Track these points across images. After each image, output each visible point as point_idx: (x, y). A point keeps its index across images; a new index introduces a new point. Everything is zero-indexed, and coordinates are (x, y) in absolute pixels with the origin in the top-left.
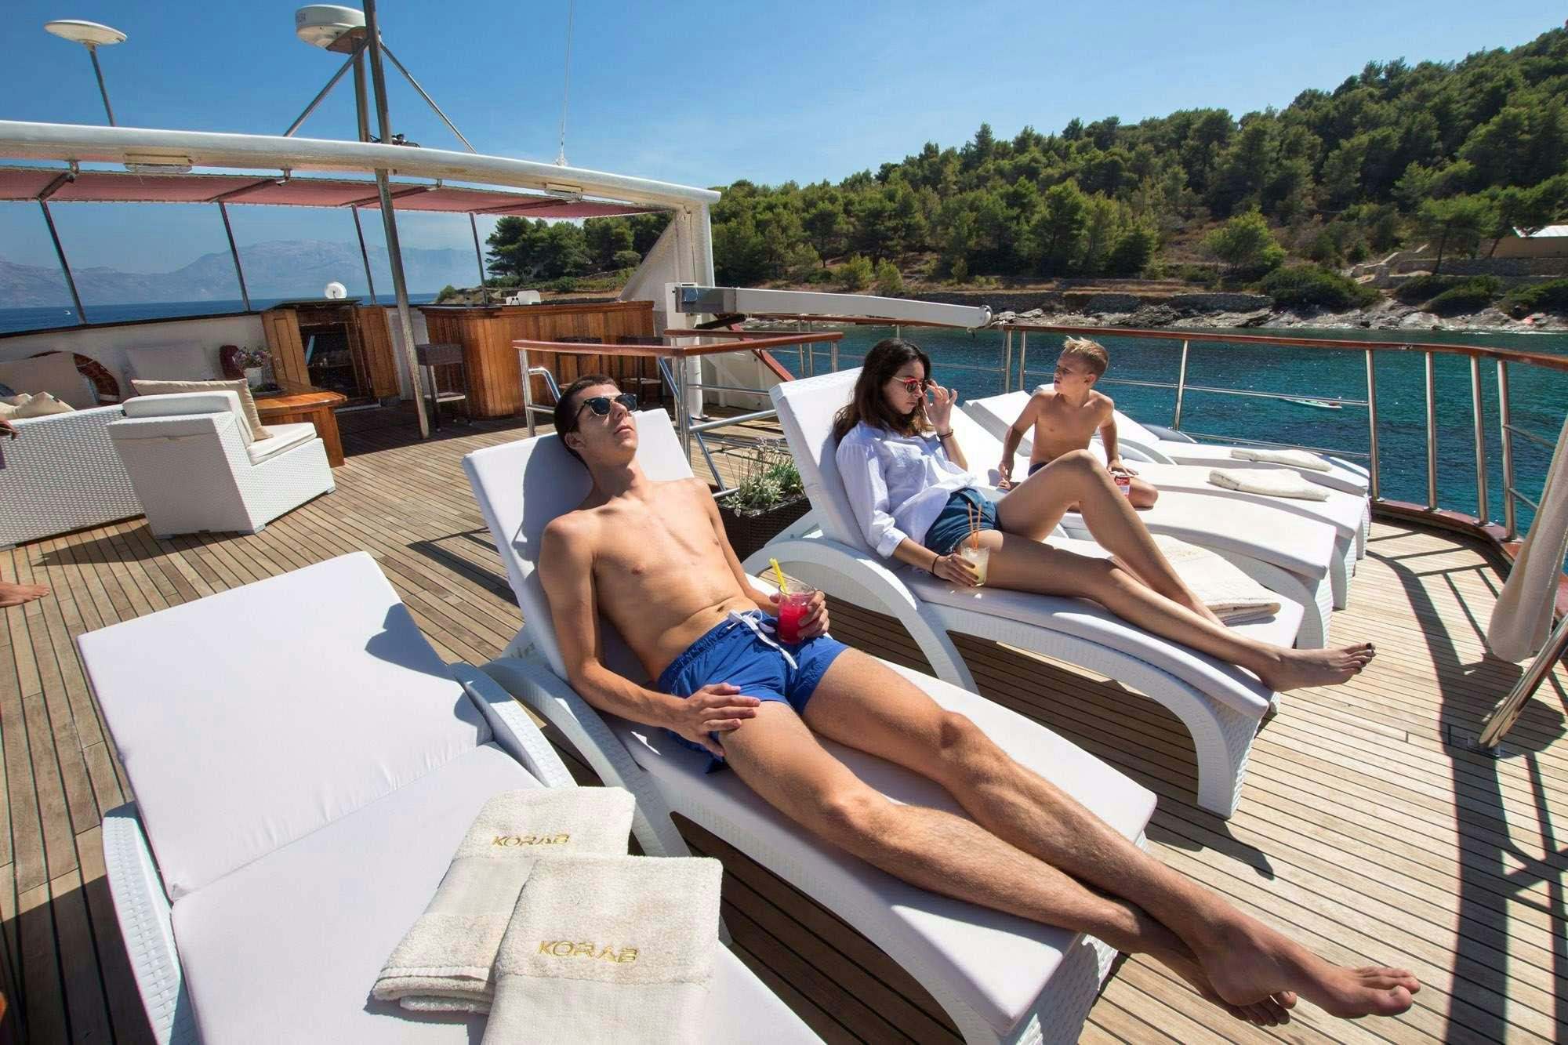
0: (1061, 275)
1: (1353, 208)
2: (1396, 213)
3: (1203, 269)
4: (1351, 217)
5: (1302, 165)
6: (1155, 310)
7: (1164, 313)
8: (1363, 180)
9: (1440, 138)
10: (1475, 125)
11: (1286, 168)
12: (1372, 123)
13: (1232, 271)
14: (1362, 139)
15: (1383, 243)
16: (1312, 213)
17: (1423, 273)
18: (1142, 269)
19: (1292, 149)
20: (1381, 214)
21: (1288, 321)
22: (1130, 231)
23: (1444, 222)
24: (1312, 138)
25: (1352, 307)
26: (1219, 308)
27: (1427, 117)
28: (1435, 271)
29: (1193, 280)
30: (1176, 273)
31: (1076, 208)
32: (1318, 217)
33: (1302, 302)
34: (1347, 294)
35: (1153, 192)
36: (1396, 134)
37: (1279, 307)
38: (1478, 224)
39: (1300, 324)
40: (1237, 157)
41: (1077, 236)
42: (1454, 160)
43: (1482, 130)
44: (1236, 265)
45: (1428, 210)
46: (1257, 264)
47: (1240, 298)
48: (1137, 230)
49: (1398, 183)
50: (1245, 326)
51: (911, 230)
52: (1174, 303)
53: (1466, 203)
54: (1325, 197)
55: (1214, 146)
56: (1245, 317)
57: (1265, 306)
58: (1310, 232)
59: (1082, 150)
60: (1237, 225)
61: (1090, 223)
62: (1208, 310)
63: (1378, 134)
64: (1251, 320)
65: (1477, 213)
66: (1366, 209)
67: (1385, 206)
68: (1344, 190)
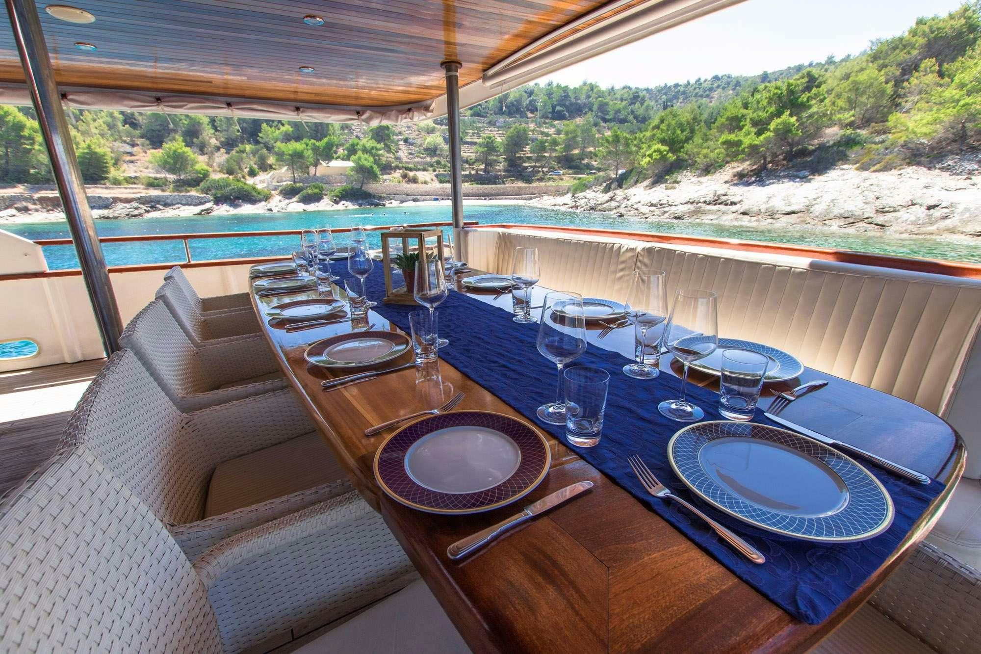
0: (27, 182)
1: (241, 147)
2: (265, 151)
3: (156, 179)
4: (243, 151)
6: (128, 206)
7: (136, 208)
13: (178, 181)
15: (265, 167)
16: (218, 149)
17: (289, 183)
18: (106, 178)
20: (258, 151)
21: (224, 210)
22: (84, 149)
23: (290, 155)
25: (260, 201)
26: (178, 203)
28: (295, 182)
29: (151, 185)
30: (135, 181)
32: (223, 150)
33: (231, 199)
34: (254, 193)
35: (96, 124)
37: (218, 201)
38: (304, 156)
39: (233, 211)
41: (30, 150)
44: (180, 176)
45: (279, 148)
46: (194, 176)
47: (189, 197)
48: (89, 147)
49: (260, 135)
50: (200, 214)
52: (142, 201)
53: (297, 146)
54: (223, 139)
56: (197, 209)
57: (209, 201)
58: (221, 157)
60: (170, 149)
62: (170, 205)
64: (202, 211)
65: (302, 152)
66: (248, 147)
67: (258, 147)
68: (233, 136)
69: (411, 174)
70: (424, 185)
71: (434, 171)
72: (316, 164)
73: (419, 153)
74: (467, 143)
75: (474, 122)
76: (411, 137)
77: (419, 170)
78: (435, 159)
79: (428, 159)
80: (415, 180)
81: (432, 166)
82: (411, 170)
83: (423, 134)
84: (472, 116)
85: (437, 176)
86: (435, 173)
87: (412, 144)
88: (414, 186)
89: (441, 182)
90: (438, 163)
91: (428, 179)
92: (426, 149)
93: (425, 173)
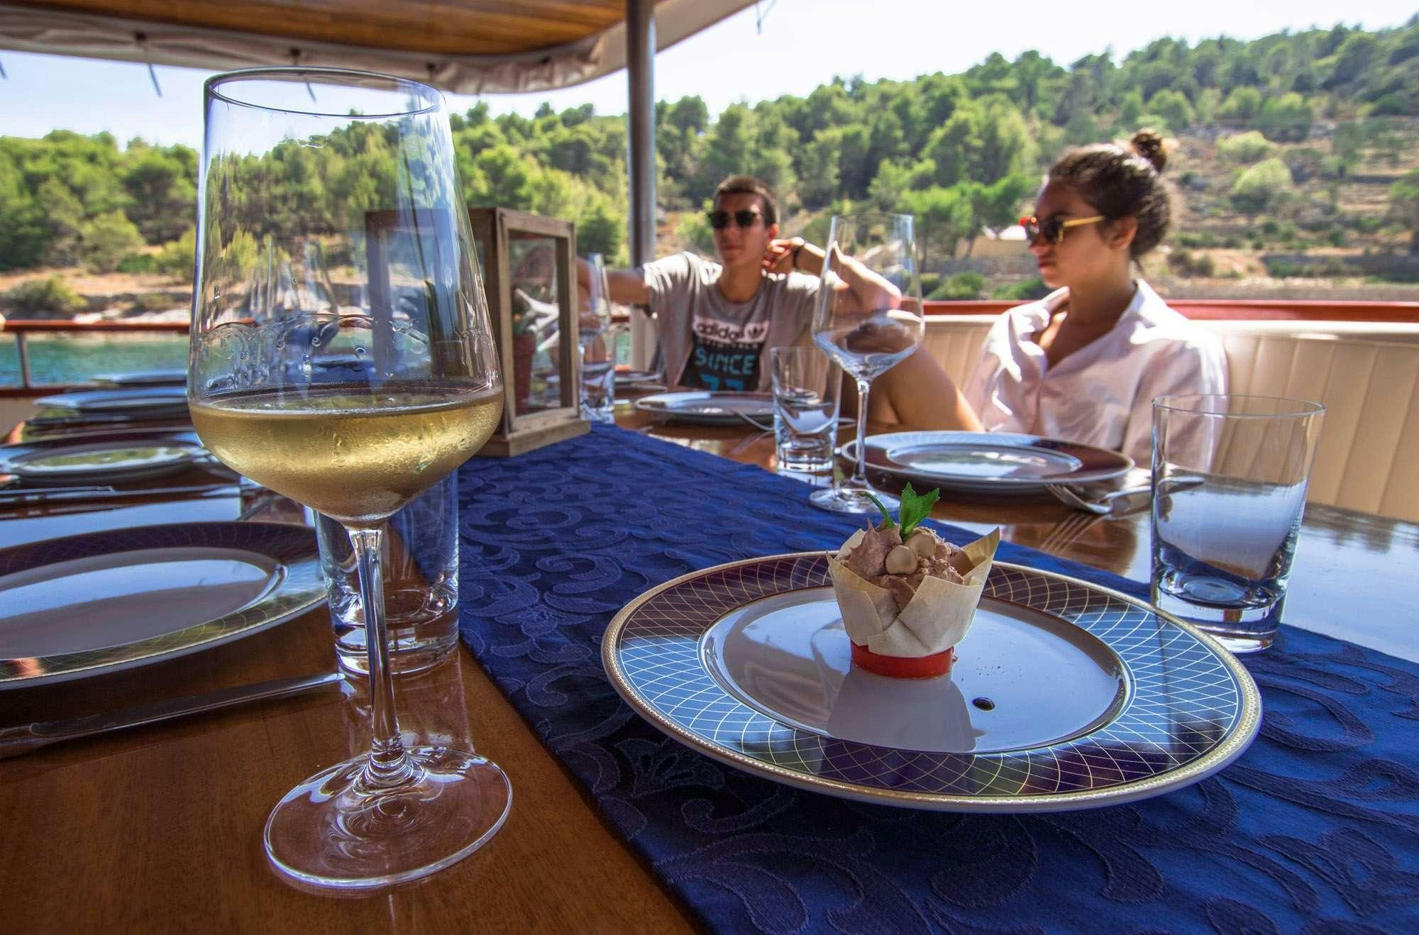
1: (836, 205)
2: (876, 210)
4: (836, 214)
5: (782, 157)
8: (843, 176)
9: (905, 138)
10: (931, 129)
11: (766, 159)
12: (841, 120)
14: (834, 133)
16: (796, 210)
19: (769, 139)
20: (862, 211)
22: (591, 214)
23: (923, 215)
24: (787, 133)
27: (891, 116)
31: (519, 181)
32: (803, 213)
36: (866, 132)
38: (952, 218)
40: (714, 144)
42: (920, 161)
43: (939, 133)
45: (906, 202)
48: (599, 211)
49: (874, 183)
51: (305, 201)
53: (943, 197)
54: (806, 194)
55: (691, 131)
59: (549, 127)
61: (538, 199)
63: (850, 129)
65: (950, 208)
66: (847, 206)
67: (865, 204)
68: (825, 186)
69: (1197, 255)
70: (1229, 282)
71: (1258, 247)
72: (973, 234)
73: (1217, 205)
74: (1359, 180)
75: (1383, 128)
76: (1199, 172)
77: (1214, 245)
78: (1260, 220)
79: (1242, 221)
80: (1204, 270)
81: (1250, 236)
82: (1194, 245)
83: (1229, 164)
84: (1374, 114)
85: (1265, 260)
86: (1261, 253)
87: (1200, 188)
88: (1203, 282)
89: (1275, 274)
90: (1269, 229)
91: (1239, 268)
92: (1237, 199)
93: (1231, 252)
